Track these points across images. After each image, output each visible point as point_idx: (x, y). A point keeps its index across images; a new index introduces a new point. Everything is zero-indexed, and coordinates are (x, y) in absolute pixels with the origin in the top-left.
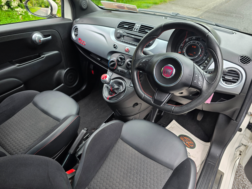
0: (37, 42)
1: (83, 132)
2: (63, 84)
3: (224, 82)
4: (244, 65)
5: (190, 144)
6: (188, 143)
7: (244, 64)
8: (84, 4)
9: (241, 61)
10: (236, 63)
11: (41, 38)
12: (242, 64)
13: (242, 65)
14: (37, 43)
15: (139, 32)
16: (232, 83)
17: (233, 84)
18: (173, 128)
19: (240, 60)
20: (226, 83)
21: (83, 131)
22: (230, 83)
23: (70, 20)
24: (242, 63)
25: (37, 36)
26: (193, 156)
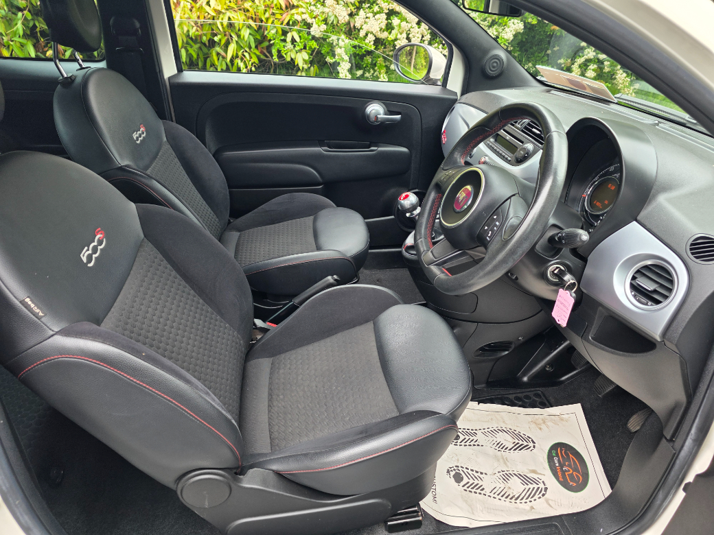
0: (373, 119)
1: (328, 280)
2: (393, 217)
3: (631, 292)
4: (698, 260)
5: (571, 476)
6: (566, 471)
7: (697, 258)
8: (494, 67)
9: (691, 249)
10: (678, 250)
11: (380, 114)
12: (692, 257)
13: (690, 258)
14: (369, 120)
15: (523, 131)
16: (650, 303)
17: (651, 305)
18: (562, 420)
19: (692, 245)
20: (635, 296)
21: (329, 277)
22: (644, 300)
23: (455, 94)
24: (693, 254)
25: (375, 110)
26: (550, 502)
